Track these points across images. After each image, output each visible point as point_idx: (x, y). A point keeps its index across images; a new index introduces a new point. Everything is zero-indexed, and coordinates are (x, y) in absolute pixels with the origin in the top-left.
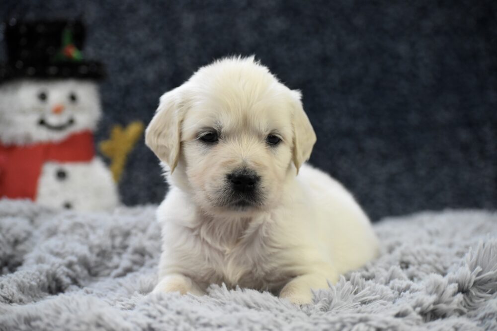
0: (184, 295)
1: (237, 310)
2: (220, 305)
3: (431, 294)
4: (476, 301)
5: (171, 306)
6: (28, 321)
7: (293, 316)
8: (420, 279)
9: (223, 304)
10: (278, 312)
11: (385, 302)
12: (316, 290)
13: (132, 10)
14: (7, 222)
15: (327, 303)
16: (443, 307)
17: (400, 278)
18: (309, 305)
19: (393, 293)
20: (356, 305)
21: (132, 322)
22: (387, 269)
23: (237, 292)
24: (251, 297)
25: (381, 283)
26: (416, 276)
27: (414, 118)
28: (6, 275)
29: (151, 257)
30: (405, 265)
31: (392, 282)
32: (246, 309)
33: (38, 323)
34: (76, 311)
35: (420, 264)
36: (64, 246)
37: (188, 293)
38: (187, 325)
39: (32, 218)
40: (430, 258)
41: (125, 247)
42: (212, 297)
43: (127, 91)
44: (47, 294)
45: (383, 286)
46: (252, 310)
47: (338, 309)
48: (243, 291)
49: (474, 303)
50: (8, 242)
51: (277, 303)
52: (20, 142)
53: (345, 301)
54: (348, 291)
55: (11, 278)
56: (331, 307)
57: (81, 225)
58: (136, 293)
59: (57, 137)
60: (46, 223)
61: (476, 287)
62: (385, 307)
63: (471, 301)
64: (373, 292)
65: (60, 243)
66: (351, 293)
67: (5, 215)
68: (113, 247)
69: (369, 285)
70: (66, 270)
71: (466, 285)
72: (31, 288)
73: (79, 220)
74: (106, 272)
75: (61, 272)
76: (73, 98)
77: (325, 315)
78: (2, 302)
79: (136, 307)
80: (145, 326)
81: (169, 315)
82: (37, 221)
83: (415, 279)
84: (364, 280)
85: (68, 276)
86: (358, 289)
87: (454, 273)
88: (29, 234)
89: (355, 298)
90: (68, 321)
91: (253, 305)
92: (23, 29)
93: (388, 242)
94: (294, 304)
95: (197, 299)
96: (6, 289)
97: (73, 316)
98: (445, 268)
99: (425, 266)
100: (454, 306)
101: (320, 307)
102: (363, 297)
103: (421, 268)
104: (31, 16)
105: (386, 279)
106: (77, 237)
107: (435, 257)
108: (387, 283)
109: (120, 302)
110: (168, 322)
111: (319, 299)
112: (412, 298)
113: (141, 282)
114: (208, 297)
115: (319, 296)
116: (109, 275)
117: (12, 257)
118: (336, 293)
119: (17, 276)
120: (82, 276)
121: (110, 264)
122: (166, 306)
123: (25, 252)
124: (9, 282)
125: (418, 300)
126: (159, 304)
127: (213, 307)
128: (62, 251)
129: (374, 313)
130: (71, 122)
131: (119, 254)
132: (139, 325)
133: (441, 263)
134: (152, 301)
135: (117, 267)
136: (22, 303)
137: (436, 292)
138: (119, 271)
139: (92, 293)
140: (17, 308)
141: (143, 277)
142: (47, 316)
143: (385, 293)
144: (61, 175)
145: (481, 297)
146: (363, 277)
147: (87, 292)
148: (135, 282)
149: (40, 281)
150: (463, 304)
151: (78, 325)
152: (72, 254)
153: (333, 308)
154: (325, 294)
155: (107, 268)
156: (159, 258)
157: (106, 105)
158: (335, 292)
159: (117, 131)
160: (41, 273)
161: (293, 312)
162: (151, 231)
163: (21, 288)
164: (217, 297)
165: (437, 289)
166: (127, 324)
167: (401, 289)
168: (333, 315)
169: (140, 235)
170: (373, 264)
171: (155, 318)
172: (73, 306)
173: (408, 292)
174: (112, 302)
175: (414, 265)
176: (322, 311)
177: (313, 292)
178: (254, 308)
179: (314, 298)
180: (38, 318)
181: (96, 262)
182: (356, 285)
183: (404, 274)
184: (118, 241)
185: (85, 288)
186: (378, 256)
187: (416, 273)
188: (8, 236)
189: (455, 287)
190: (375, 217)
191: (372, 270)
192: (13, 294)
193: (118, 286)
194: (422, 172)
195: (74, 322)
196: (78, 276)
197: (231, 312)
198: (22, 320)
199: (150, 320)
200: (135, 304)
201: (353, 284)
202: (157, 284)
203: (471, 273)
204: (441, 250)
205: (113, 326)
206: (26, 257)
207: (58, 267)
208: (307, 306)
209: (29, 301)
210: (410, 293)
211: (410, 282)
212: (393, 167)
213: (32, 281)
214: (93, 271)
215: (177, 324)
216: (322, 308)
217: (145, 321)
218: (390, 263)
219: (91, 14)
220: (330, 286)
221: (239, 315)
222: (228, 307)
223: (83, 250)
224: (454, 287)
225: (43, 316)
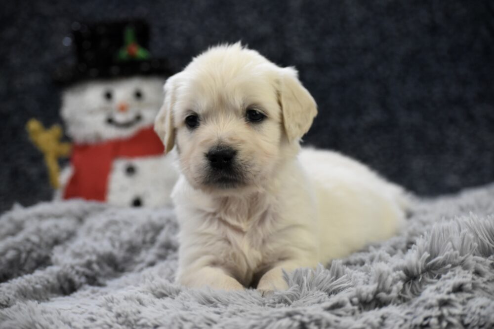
68: (144, 242)
74: (132, 267)
75: (74, 273)
76: (138, 95)
106: (109, 234)
120: (103, 274)
121: (138, 259)
130: (139, 118)
131: (147, 249)
144: (131, 170)
152: (93, 253)
181: (124, 258)
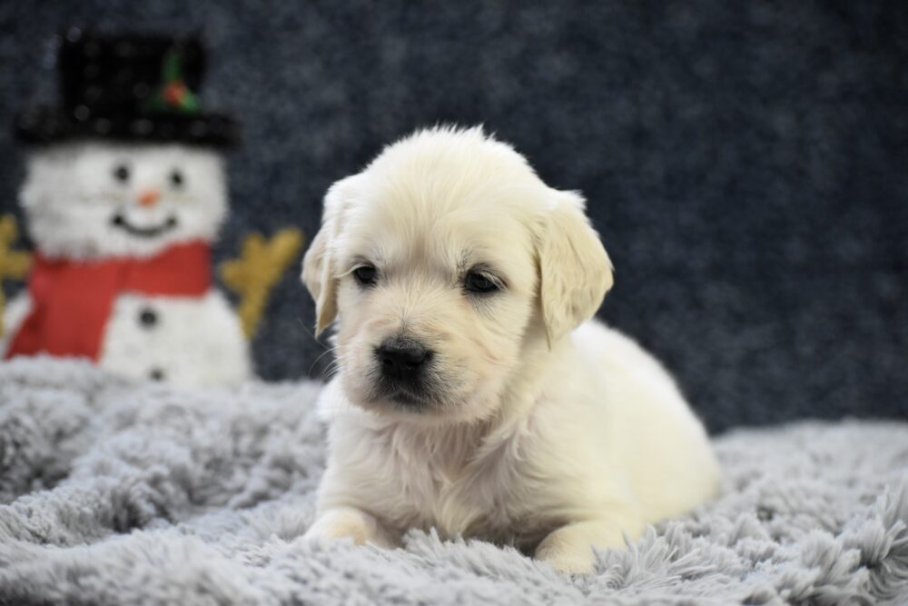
0: (361, 546)
1: (454, 576)
2: (425, 567)
3: (810, 566)
4: (893, 584)
5: (336, 562)
6: (74, 575)
7: (557, 594)
8: (792, 541)
9: (429, 566)
10: (529, 585)
11: (727, 577)
12: (602, 549)
13: (292, 25)
14: (45, 397)
15: (620, 574)
16: (831, 590)
17: (756, 536)
18: (588, 575)
19: (742, 562)
20: (674, 580)
21: (264, 588)
22: (733, 519)
23: (456, 544)
24: (482, 555)
25: (721, 543)
26: (786, 535)
27: (796, 250)
28: (38, 492)
29: (304, 474)
30: (767, 514)
31: (740, 543)
32: (472, 575)
33: (92, 580)
34: (161, 563)
35: (794, 513)
36: (146, 446)
37: (368, 542)
38: (363, 598)
39: (92, 393)
40: (812, 504)
41: (257, 455)
42: (412, 552)
43: (276, 174)
44: (110, 531)
45: (724, 549)
46: (483, 579)
47: (639, 586)
48: (467, 544)
49: (888, 586)
50: (46, 435)
51: (529, 568)
52: (77, 254)
53: (654, 572)
54: (660, 553)
55: (46, 498)
56: (627, 581)
57: (179, 411)
58: (274, 537)
59: (146, 248)
60: (115, 403)
61: (894, 559)
62: (725, 586)
63: (884, 582)
64: (705, 558)
65: (139, 440)
66: (666, 557)
67: (43, 385)
68: (236, 453)
69: (699, 545)
70: (148, 489)
71: (876, 553)
72: (82, 518)
73: (176, 400)
74: (221, 498)
75: (139, 493)
76: (177, 179)
77: (615, 594)
78: (28, 540)
79: (272, 562)
80: (287, 596)
81: (332, 579)
82: (100, 399)
83: (784, 540)
84: (690, 535)
85: (151, 500)
86: (678, 552)
87: (855, 531)
88: (84, 423)
89: (673, 568)
90: (146, 579)
91: (484, 569)
92: (92, 49)
93: (737, 471)
94: (559, 573)
95: (383, 555)
96: (37, 518)
97: (156, 571)
98: (840, 524)
99: (803, 518)
100: (852, 590)
101: (608, 581)
102: (686, 566)
103: (796, 521)
104: (108, 26)
105: (731, 537)
106: (170, 431)
107: (822, 502)
108: (732, 544)
109: (243, 553)
110: (328, 592)
111: (606, 566)
112: (776, 572)
113: (283, 519)
114: (404, 552)
115: (607, 561)
116: (225, 504)
117: (50, 461)
118: (637, 558)
119: (57, 494)
120: (176, 502)
121: (229, 485)
122: (327, 563)
123: (74, 454)
124: (43, 506)
125: (785, 576)
126: (314, 557)
127: (411, 569)
128: (142, 456)
129: (706, 595)
130: (172, 223)
131: (246, 467)
132: (274, 593)
133: (833, 513)
134: (300, 552)
135: (240, 490)
136: (63, 545)
137: (821, 563)
138: (245, 497)
139: (193, 533)
140: (54, 553)
141: (287, 509)
142: (109, 568)
143: (726, 561)
144: (148, 319)
145: (903, 578)
146: (688, 530)
147: (184, 532)
148: (272, 518)
149: (100, 506)
150: (869, 589)
151: (164, 588)
152: (161, 461)
153: (629, 584)
154: (617, 557)
155: (223, 490)
156: (318, 478)
157: (237, 197)
158: (637, 554)
159: (253, 245)
160: (102, 493)
161: (558, 586)
162: (306, 427)
163: (65, 518)
164: (421, 553)
165: (822, 558)
166: (254, 592)
167: (756, 556)
168: (630, 596)
169: (286, 433)
170: (709, 509)
171: (304, 582)
172: (157, 552)
173: (769, 561)
174: (228, 552)
175: (782, 514)
176: (609, 587)
177: (595, 553)
178: (487, 575)
179: (596, 563)
180: (92, 572)
181: (203, 479)
182: (675, 544)
183: (763, 529)
184: (245, 442)
185: (181, 525)
186: (719, 495)
187: (786, 528)
188: (46, 423)
189: (855, 557)
190: (716, 427)
191: (705, 520)
192: (50, 527)
193: (240, 523)
194: (807, 350)
195: (157, 582)
196: (169, 502)
197: (443, 580)
198: (64, 574)
199: (296, 587)
200: (271, 556)
201: (670, 542)
202: (312, 523)
203: (886, 533)
204: (833, 491)
205: (228, 593)
206: (76, 462)
207: (134, 484)
208: (584, 577)
209: (78, 543)
210: (773, 563)
211: (775, 545)
212: (754, 337)
213: (84, 505)
214: (197, 495)
215: (345, 596)
216: (610, 583)
217: (286, 587)
218: (739, 509)
219: (219, 29)
220: (627, 543)
221: (458, 585)
222: (440, 571)
223: (181, 456)
224: (853, 556)
225: (101, 568)
